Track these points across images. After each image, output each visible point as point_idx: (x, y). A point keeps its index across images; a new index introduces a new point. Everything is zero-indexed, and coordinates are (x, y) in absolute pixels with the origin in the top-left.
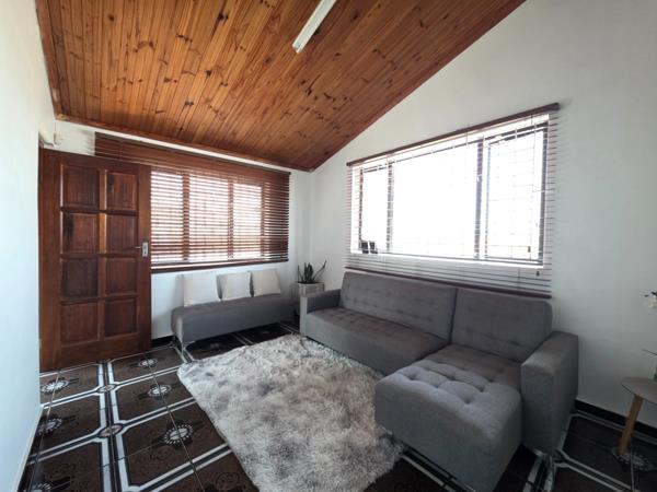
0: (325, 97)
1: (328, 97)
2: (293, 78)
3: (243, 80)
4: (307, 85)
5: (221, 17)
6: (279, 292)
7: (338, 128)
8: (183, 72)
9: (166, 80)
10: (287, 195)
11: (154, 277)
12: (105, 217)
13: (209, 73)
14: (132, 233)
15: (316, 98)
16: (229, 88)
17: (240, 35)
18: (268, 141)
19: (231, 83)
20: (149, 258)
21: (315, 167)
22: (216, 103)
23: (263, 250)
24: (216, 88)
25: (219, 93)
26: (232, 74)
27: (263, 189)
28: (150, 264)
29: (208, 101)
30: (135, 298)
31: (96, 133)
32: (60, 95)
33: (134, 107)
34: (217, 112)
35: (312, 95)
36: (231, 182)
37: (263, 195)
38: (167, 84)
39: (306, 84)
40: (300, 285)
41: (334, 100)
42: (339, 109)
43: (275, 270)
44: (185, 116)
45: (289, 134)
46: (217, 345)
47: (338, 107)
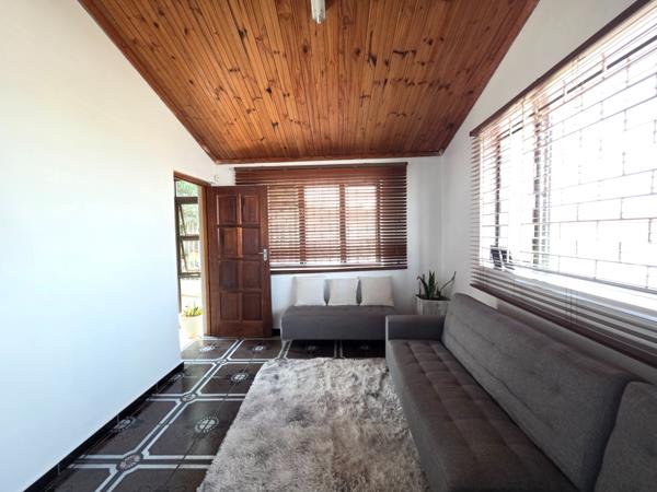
0: (399, 56)
1: (403, 54)
2: (343, 53)
3: (298, 83)
4: (364, 53)
5: (241, 35)
6: (391, 304)
7: (447, 87)
8: (253, 100)
9: (249, 111)
10: (405, 190)
11: (273, 277)
12: (240, 230)
13: (269, 91)
14: (257, 241)
15: (387, 63)
16: (292, 96)
17: (265, 41)
18: (364, 134)
19: (291, 92)
20: (268, 262)
21: (444, 147)
22: (293, 115)
23: (378, 256)
24: (282, 101)
25: (288, 104)
26: (286, 82)
27: (378, 188)
28: (270, 267)
29: (286, 116)
30: (260, 293)
31: (235, 169)
32: (209, 148)
33: (246, 142)
34: (299, 123)
35: (380, 62)
36: (342, 187)
37: (378, 194)
38: (251, 115)
39: (362, 54)
40: (419, 299)
41: (414, 52)
42: (431, 61)
43: (391, 278)
44: (279, 136)
45: (382, 119)
46: (314, 348)
47: (426, 59)
